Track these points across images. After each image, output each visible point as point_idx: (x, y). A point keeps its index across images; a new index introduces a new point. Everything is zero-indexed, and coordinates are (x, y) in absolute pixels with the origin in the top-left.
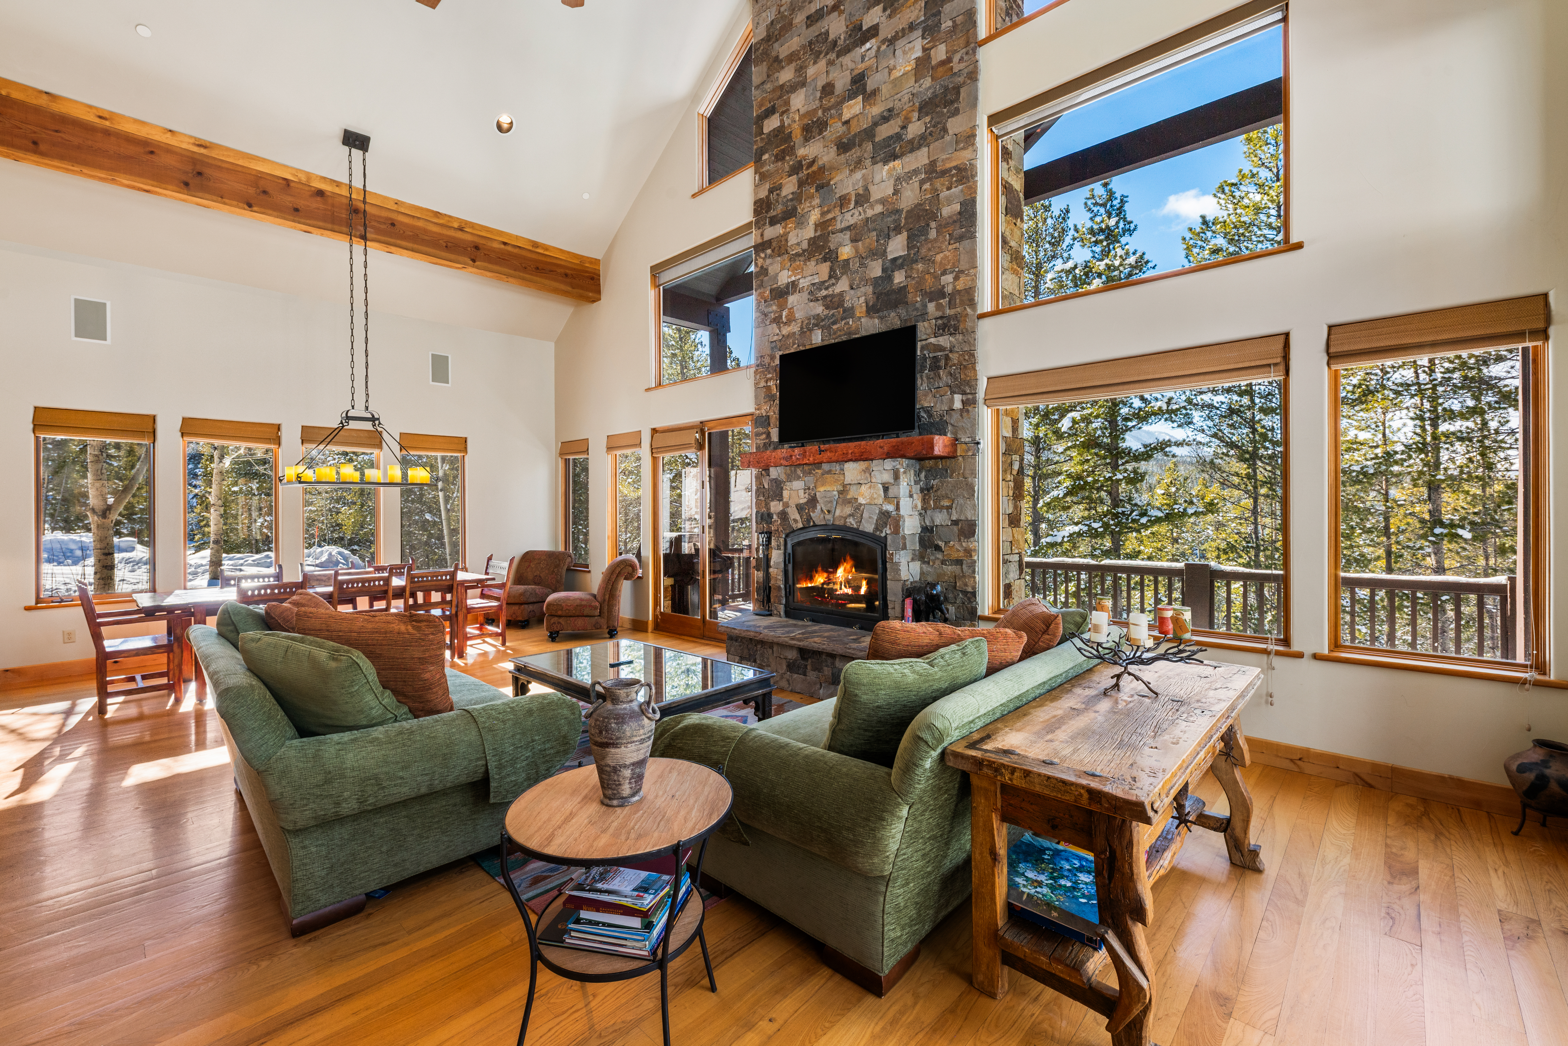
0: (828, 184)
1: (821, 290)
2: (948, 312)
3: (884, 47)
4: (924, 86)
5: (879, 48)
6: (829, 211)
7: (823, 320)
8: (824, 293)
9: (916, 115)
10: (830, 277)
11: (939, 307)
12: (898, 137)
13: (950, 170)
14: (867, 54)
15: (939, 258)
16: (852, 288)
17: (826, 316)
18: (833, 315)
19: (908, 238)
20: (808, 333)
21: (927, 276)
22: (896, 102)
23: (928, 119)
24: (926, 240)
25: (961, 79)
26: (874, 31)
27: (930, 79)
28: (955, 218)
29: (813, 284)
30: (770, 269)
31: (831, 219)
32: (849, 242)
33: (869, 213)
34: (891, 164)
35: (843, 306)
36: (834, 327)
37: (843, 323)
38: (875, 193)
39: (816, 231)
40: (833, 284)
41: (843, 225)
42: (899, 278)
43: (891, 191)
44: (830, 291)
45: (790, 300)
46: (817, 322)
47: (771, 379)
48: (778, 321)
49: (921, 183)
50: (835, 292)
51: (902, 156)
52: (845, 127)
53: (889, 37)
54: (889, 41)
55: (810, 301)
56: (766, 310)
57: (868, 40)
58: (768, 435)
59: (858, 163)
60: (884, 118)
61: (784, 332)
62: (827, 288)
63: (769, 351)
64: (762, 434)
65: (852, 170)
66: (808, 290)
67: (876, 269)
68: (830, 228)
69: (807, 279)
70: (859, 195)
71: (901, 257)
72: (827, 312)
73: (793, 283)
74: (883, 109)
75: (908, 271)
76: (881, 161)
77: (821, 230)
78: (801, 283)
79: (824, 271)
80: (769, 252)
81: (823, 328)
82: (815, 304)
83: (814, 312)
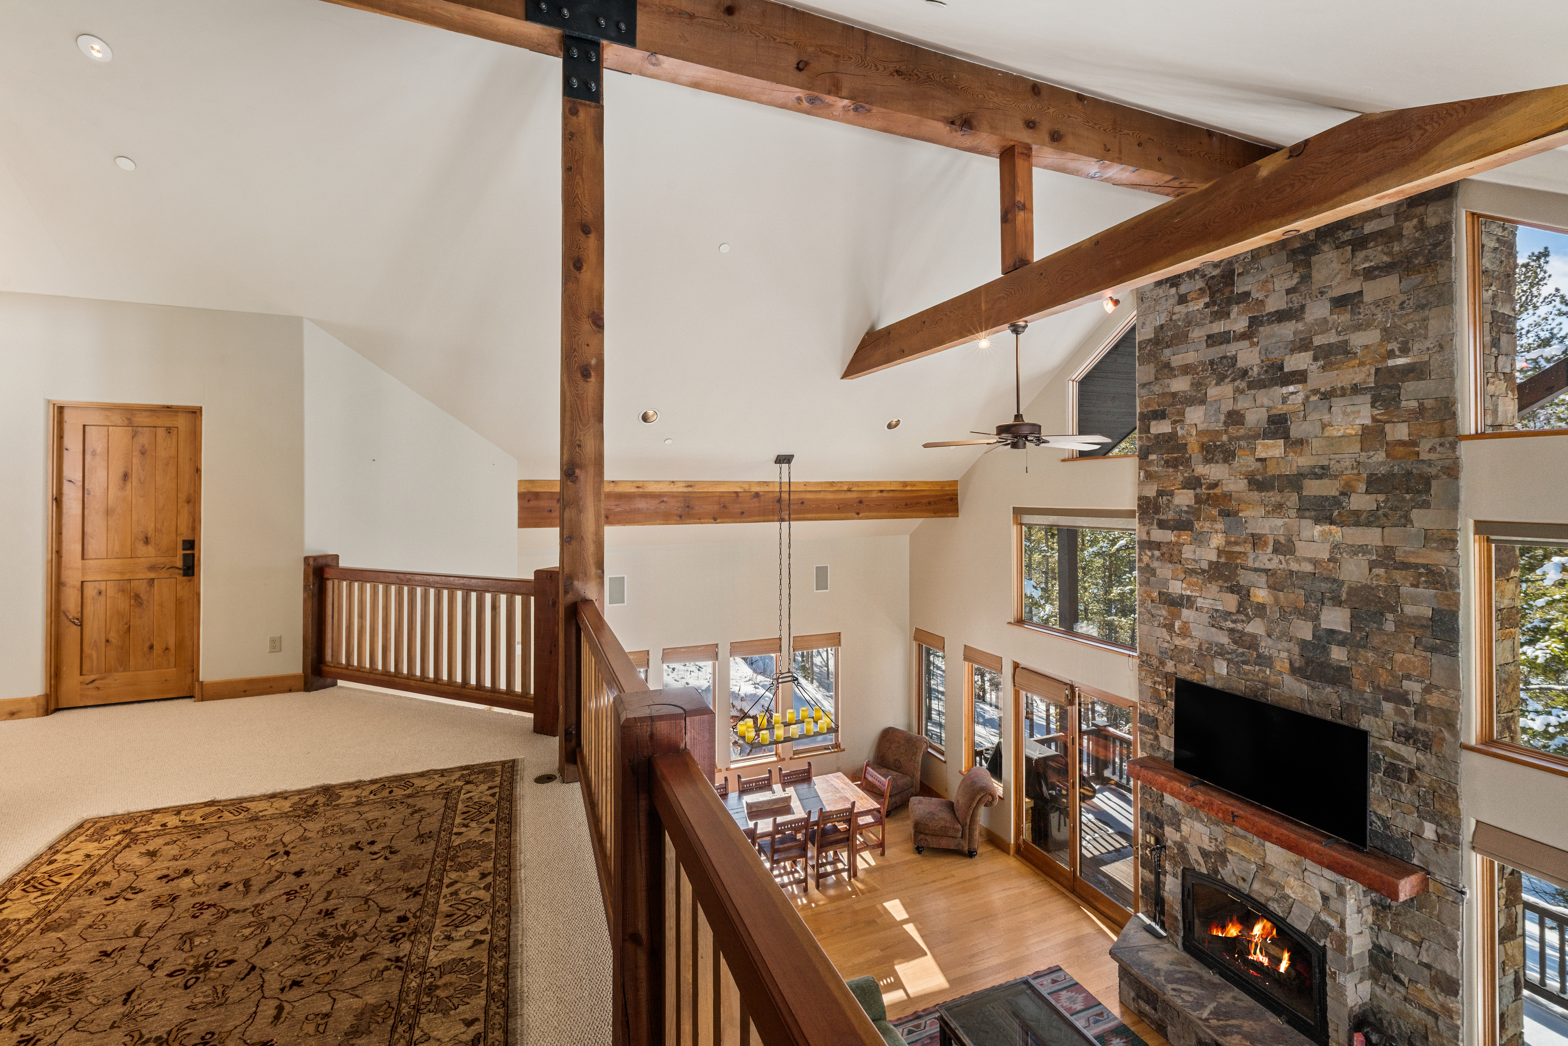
0: (1236, 514)
1: (1226, 620)
2: (1413, 722)
3: (1314, 398)
4: (1374, 459)
5: (1307, 398)
6: (1236, 543)
7: (1229, 653)
9: (1362, 487)
10: (1238, 612)
11: (1399, 712)
12: (1336, 502)
13: (1417, 566)
14: (1290, 397)
15: (1399, 657)
16: (1269, 636)
17: (1234, 651)
18: (1243, 654)
19: (1352, 616)
20: (1210, 657)
21: (1380, 671)
22: (1332, 462)
23: (1381, 497)
24: (1379, 629)
25: (1433, 471)
26: (1300, 377)
27: (1384, 455)
28: (1424, 622)
29: (1217, 611)
30: (1158, 571)
31: (1240, 553)
32: (1265, 586)
33: (1294, 567)
34: (1327, 527)
35: (1257, 650)
36: (1244, 667)
37: (1257, 668)
38: (1303, 549)
39: (1219, 556)
40: (1243, 621)
41: (1256, 565)
42: (1338, 654)
43: (1326, 556)
44: (1239, 626)
45: (1185, 612)
46: (1222, 652)
47: (1160, 683)
48: (1170, 627)
49: (1372, 565)
50: (1246, 630)
51: (1342, 524)
52: (1259, 464)
53: (1323, 390)
54: (1322, 394)
55: (1213, 626)
56: (1153, 611)
57: (1292, 383)
58: (1156, 738)
59: (1278, 508)
60: (1315, 474)
61: (1177, 643)
62: (1234, 622)
63: (1157, 653)
64: (1148, 733)
65: (1269, 512)
66: (1207, 612)
67: (1305, 631)
68: (1239, 561)
69: (1207, 601)
70: (1279, 542)
71: (1341, 632)
72: (1235, 647)
73: (1189, 597)
74: (1313, 463)
75: (1352, 653)
76: (1310, 518)
77: (1227, 558)
78: (1200, 602)
79: (1230, 602)
80: (1157, 553)
81: (1229, 662)
82: (1219, 631)
83: (1216, 639)
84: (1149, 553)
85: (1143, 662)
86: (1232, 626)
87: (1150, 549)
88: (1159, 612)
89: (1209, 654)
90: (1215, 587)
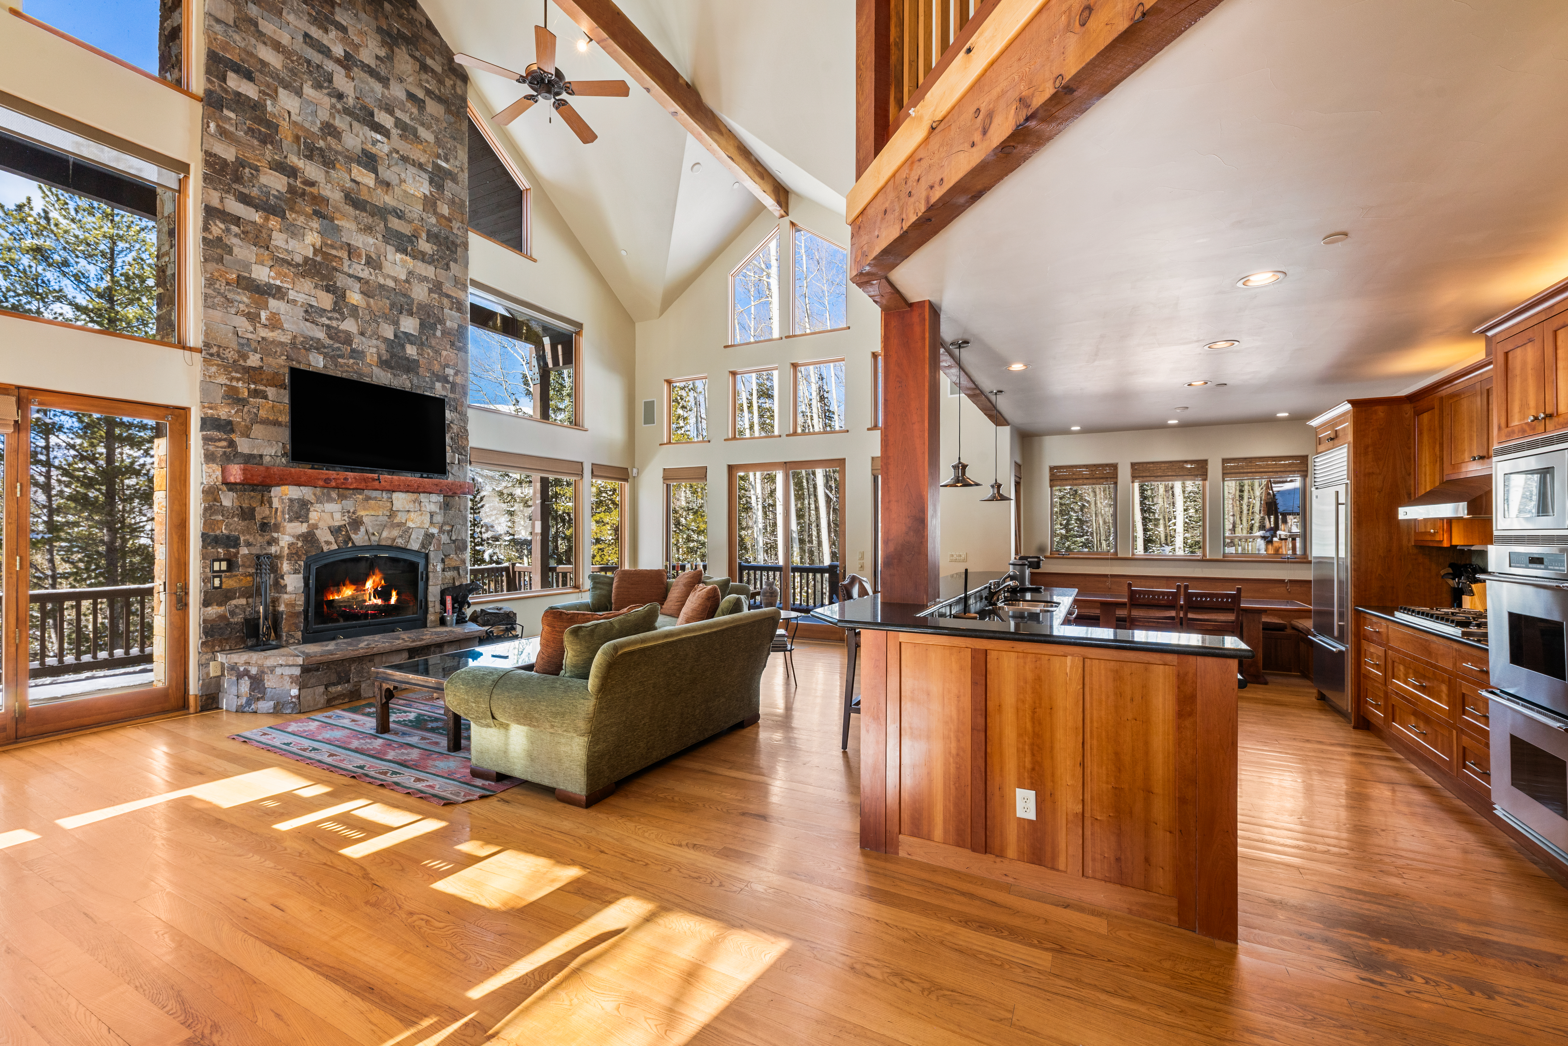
1: (322, 316)
3: (395, 155)
4: (430, 220)
5: (390, 149)
6: (332, 247)
7: (325, 347)
9: (425, 236)
10: (334, 310)
12: (410, 239)
14: (379, 143)
15: (446, 353)
16: (362, 334)
17: (330, 346)
18: (339, 349)
20: (305, 350)
21: (436, 362)
22: (407, 210)
23: (435, 248)
25: (457, 242)
26: (385, 132)
27: (435, 220)
29: (311, 306)
30: (236, 250)
31: (336, 256)
32: (358, 291)
33: (381, 281)
34: (404, 256)
35: (351, 345)
36: (339, 360)
37: (351, 361)
38: (388, 268)
39: (315, 254)
40: (337, 319)
41: (351, 272)
42: (411, 351)
43: (403, 277)
44: (334, 324)
45: (273, 303)
46: (318, 347)
47: (238, 380)
48: (253, 318)
49: (431, 291)
50: (340, 327)
51: (414, 257)
52: (353, 185)
53: (401, 153)
54: (402, 156)
55: (306, 320)
56: (230, 296)
57: (380, 133)
58: (232, 444)
59: (368, 229)
60: (397, 213)
61: (264, 335)
62: (329, 319)
63: (234, 345)
64: (220, 440)
65: (361, 229)
66: (302, 306)
67: (388, 332)
68: (334, 264)
69: (300, 295)
70: (371, 257)
71: (412, 335)
72: (331, 342)
73: (279, 288)
74: (395, 204)
75: (420, 351)
76: (393, 245)
77: (323, 259)
78: (292, 295)
79: (326, 301)
80: (234, 229)
81: (325, 355)
82: (314, 326)
83: (311, 334)
84: (222, 226)
85: (212, 355)
86: (327, 322)
87: (223, 222)
88: (238, 298)
89: (305, 348)
90: (309, 283)
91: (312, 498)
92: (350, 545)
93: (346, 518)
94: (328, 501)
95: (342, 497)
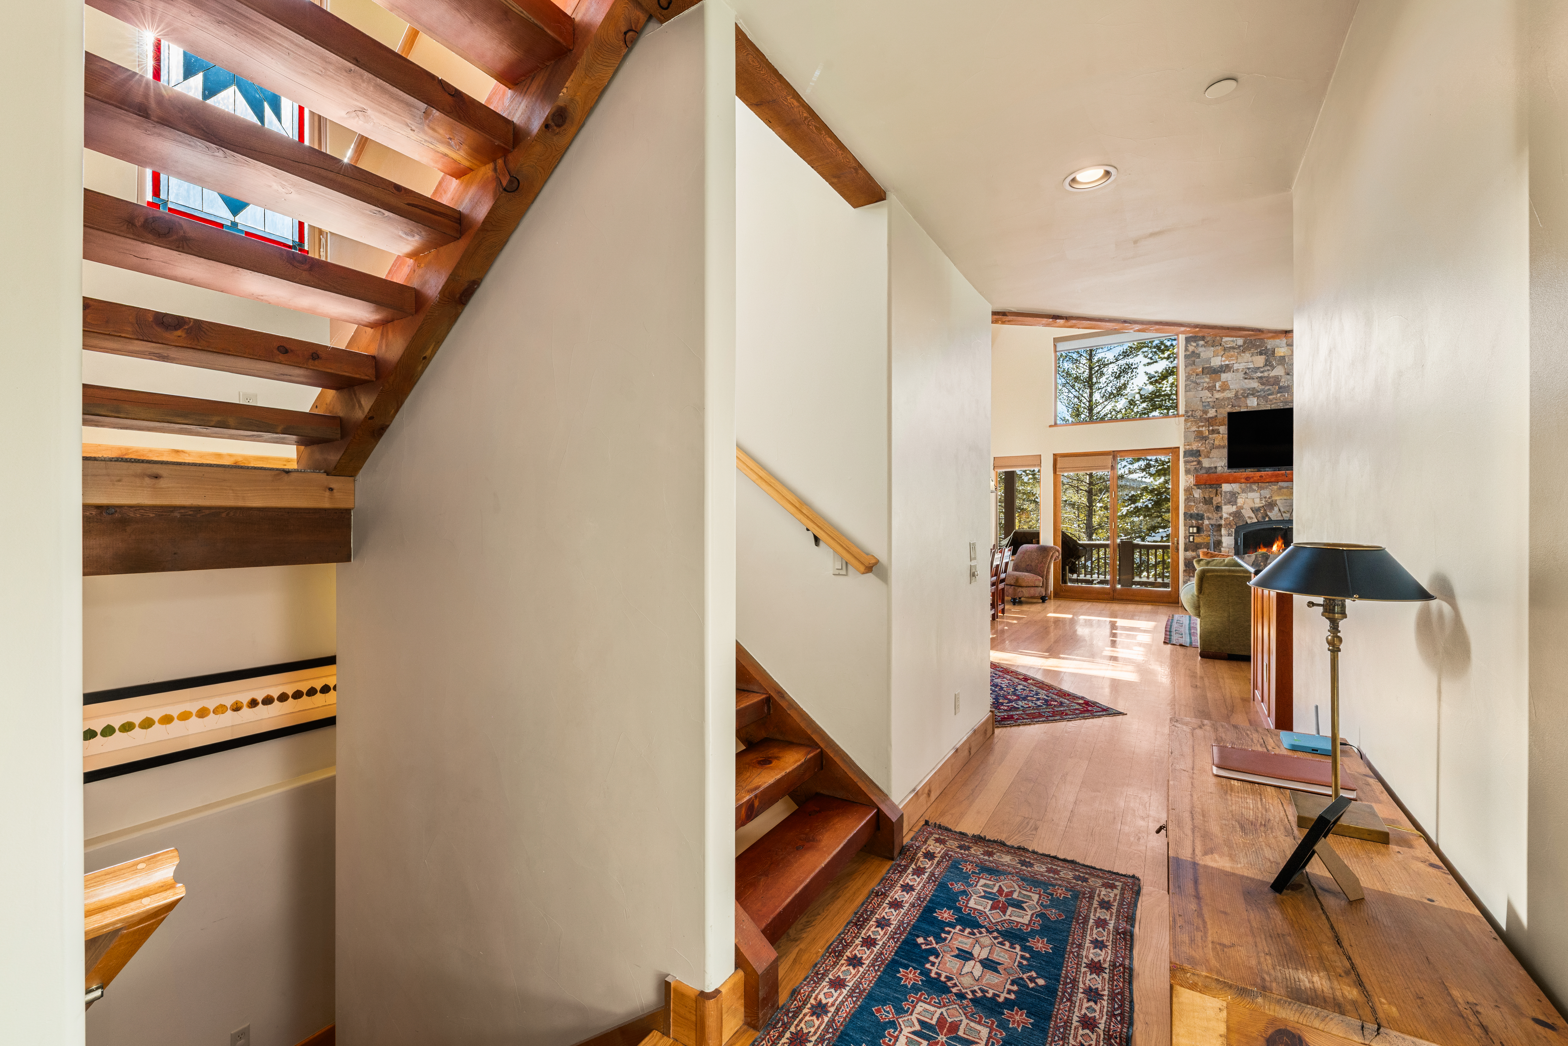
1: (1256, 372)
7: (1258, 392)
8: (1259, 374)
10: (1266, 365)
16: (1288, 374)
17: (1263, 390)
18: (1269, 389)
20: (1243, 399)
29: (1249, 369)
30: (1202, 354)
32: (1285, 345)
35: (1278, 384)
36: (1269, 397)
37: (1279, 395)
40: (1268, 370)
44: (1266, 374)
45: (1224, 376)
46: (1253, 392)
47: (1203, 426)
48: (1211, 389)
50: (1270, 375)
55: (1245, 379)
56: (1198, 381)
58: (1199, 463)
61: (1217, 397)
62: (1262, 372)
63: (1201, 408)
64: (1193, 461)
66: (1242, 371)
69: (1241, 364)
72: (1263, 387)
73: (1227, 366)
78: (1236, 367)
79: (1260, 361)
80: (1202, 343)
81: (1258, 397)
82: (1251, 381)
83: (1249, 386)
84: (1194, 344)
85: (1189, 416)
87: (1195, 341)
88: (1202, 381)
89: (1244, 397)
90: (1247, 355)
91: (1239, 490)
92: (1267, 519)
93: (1263, 502)
94: (1250, 492)
95: (1260, 488)
